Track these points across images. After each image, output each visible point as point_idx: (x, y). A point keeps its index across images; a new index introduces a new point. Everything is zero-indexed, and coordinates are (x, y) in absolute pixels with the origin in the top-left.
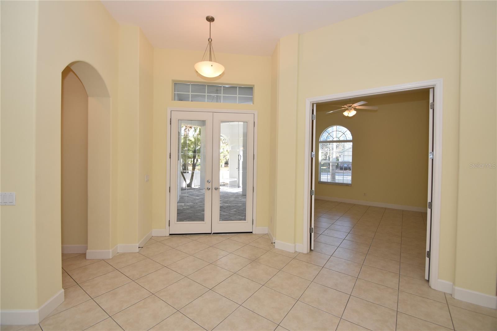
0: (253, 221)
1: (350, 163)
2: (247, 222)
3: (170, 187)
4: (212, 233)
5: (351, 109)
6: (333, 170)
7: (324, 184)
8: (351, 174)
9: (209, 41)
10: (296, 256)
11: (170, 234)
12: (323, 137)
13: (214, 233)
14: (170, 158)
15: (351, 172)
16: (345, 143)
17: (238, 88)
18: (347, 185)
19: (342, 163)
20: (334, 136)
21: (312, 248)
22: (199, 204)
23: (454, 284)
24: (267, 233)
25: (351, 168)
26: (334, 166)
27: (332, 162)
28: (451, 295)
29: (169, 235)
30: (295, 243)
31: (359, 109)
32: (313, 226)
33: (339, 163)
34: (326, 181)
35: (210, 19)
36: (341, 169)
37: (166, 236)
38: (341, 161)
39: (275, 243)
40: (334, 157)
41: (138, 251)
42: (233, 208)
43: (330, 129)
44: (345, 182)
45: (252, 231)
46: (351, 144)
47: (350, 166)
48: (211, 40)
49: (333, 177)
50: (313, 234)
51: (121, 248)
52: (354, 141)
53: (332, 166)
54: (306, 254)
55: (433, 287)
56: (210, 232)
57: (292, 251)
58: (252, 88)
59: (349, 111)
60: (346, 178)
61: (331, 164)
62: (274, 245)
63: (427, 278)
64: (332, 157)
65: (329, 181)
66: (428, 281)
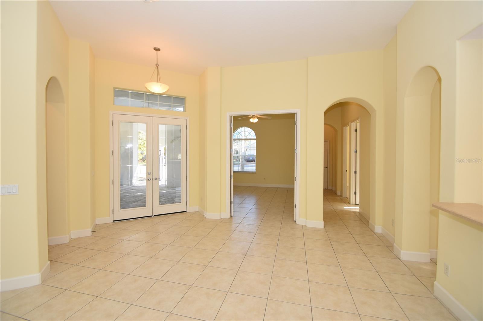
0: (187, 202)
1: (254, 156)
2: (182, 204)
3: (113, 180)
4: (153, 215)
5: (255, 117)
6: (242, 162)
7: (236, 173)
8: (255, 165)
9: (156, 65)
10: (222, 221)
11: (114, 221)
12: (235, 136)
13: (154, 216)
14: (113, 154)
15: (255, 163)
16: (251, 141)
17: (172, 97)
18: (253, 173)
19: (248, 156)
20: (243, 135)
21: (232, 215)
22: (126, 197)
23: (306, 219)
24: (198, 210)
25: (255, 160)
26: (243, 158)
27: (242, 156)
28: (305, 225)
29: (112, 221)
30: (220, 213)
31: (260, 118)
32: (232, 200)
33: (246, 156)
34: (237, 170)
35: (157, 50)
36: (248, 161)
37: (110, 223)
38: (247, 155)
39: (206, 215)
40: (243, 151)
41: (91, 235)
42: (162, 198)
43: (239, 130)
44: (251, 171)
45: (186, 211)
46: (255, 141)
47: (255, 158)
48: (158, 65)
49: (243, 168)
50: (232, 205)
51: (74, 234)
52: (258, 139)
53: (242, 158)
54: (228, 219)
55: (297, 224)
56: (152, 215)
57: (218, 218)
58: (184, 98)
59: (253, 119)
60: (251, 168)
61: (240, 158)
62: (206, 217)
63: (295, 220)
64: (241, 152)
65: (240, 170)
66: (295, 221)
